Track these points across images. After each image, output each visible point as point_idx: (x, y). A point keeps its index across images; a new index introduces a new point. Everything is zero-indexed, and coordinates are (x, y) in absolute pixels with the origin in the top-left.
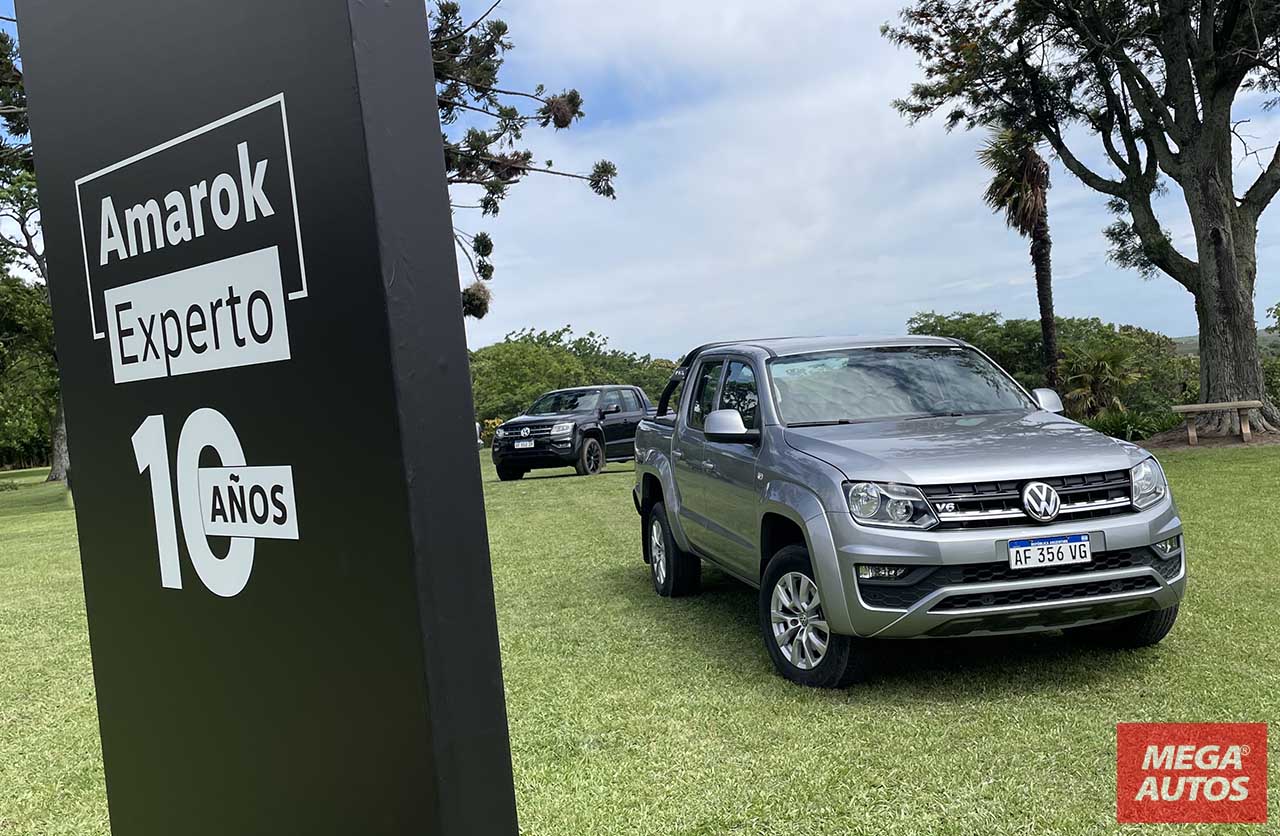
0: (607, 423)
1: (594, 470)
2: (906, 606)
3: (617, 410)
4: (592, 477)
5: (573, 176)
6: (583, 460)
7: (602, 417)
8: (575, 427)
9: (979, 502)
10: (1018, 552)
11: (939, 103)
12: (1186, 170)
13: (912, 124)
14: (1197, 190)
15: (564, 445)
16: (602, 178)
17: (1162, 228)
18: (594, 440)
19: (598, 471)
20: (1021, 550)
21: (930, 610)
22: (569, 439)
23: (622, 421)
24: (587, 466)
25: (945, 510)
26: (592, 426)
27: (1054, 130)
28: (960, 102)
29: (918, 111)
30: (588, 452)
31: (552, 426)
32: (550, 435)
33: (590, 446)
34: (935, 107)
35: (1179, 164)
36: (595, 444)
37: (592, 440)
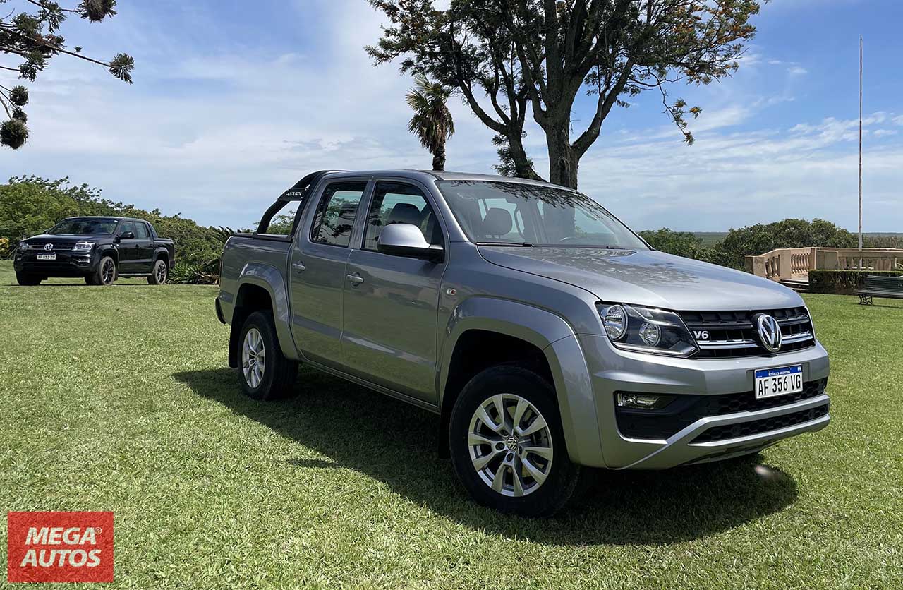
0: (123, 246)
1: (107, 281)
2: (666, 438)
3: (132, 237)
4: (106, 286)
5: (96, 62)
6: (99, 275)
7: (118, 241)
8: (95, 247)
9: (724, 330)
10: (761, 381)
11: (396, 55)
12: (549, 122)
13: (376, 65)
14: (555, 135)
15: (83, 261)
16: (121, 67)
17: (527, 156)
18: (110, 258)
19: (111, 283)
20: (763, 379)
21: (690, 443)
22: (88, 256)
23: (134, 246)
24: (102, 278)
25: (701, 339)
26: (109, 247)
27: (467, 85)
28: (412, 55)
29: (382, 57)
30: (105, 267)
31: (74, 244)
32: (71, 251)
33: (106, 263)
34: (393, 56)
35: (546, 117)
36: (110, 261)
37: (107, 258)
